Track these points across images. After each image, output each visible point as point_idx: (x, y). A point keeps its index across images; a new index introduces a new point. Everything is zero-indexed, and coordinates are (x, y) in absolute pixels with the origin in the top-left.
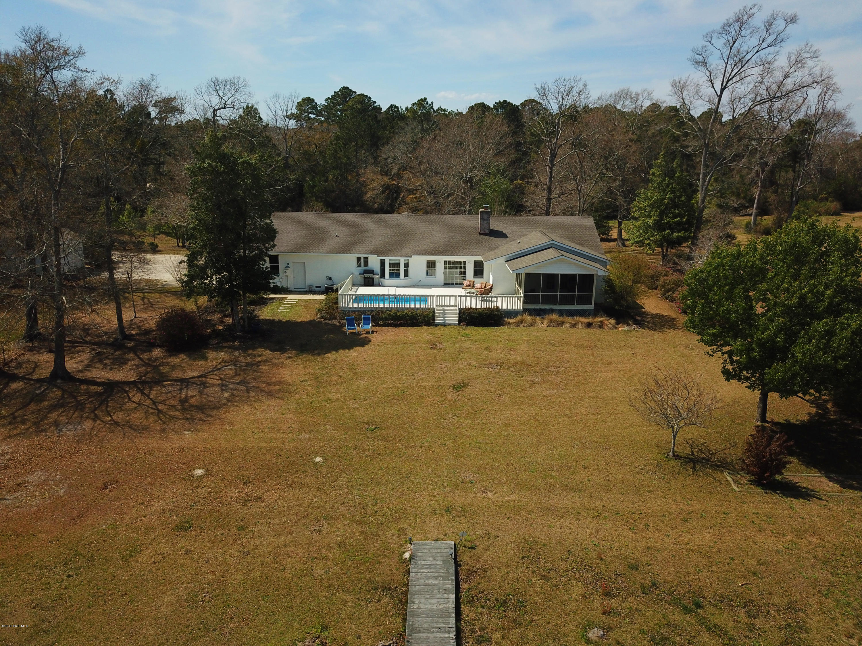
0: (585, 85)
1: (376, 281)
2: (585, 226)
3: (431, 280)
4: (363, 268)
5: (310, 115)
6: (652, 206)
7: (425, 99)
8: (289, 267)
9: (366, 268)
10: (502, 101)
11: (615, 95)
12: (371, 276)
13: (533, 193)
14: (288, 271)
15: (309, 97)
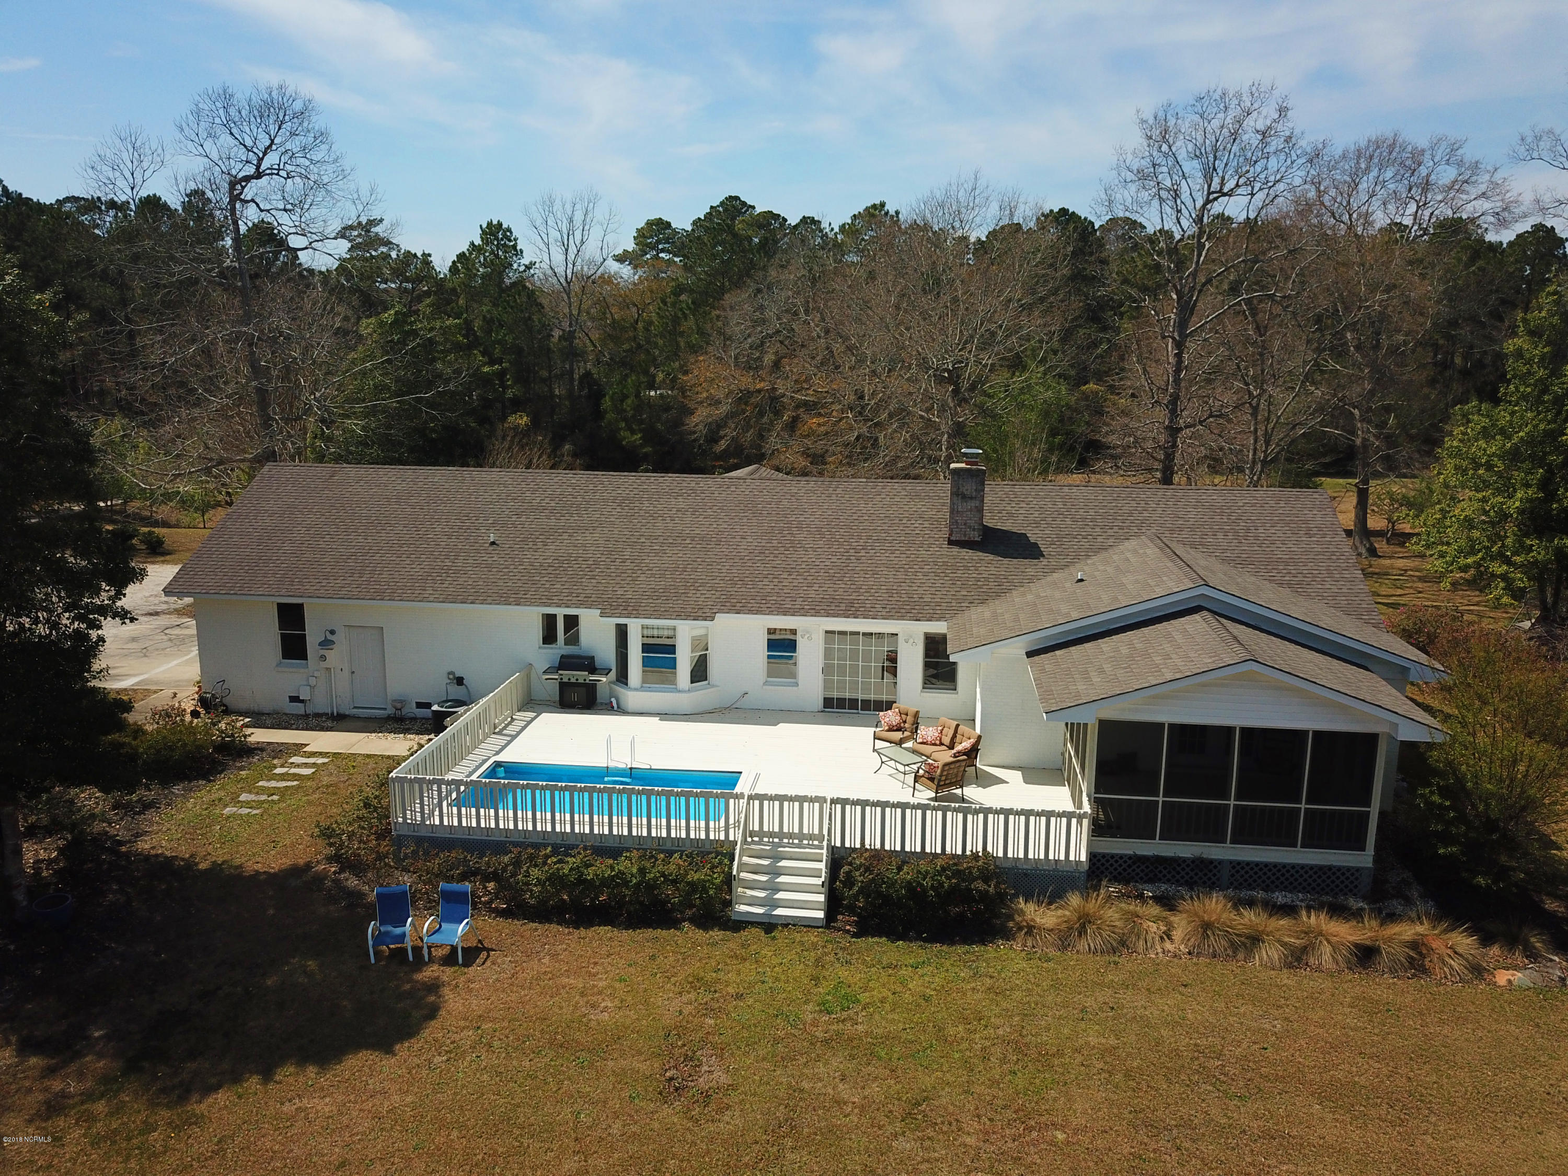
0: (1283, 111)
1: (602, 692)
2: (1306, 522)
3: (781, 693)
4: (560, 648)
5: (662, 255)
6: (1513, 457)
7: (883, 205)
8: (333, 642)
9: (571, 650)
10: (1056, 210)
11: (1359, 154)
12: (581, 676)
13: (1124, 413)
14: (331, 655)
15: (660, 219)
